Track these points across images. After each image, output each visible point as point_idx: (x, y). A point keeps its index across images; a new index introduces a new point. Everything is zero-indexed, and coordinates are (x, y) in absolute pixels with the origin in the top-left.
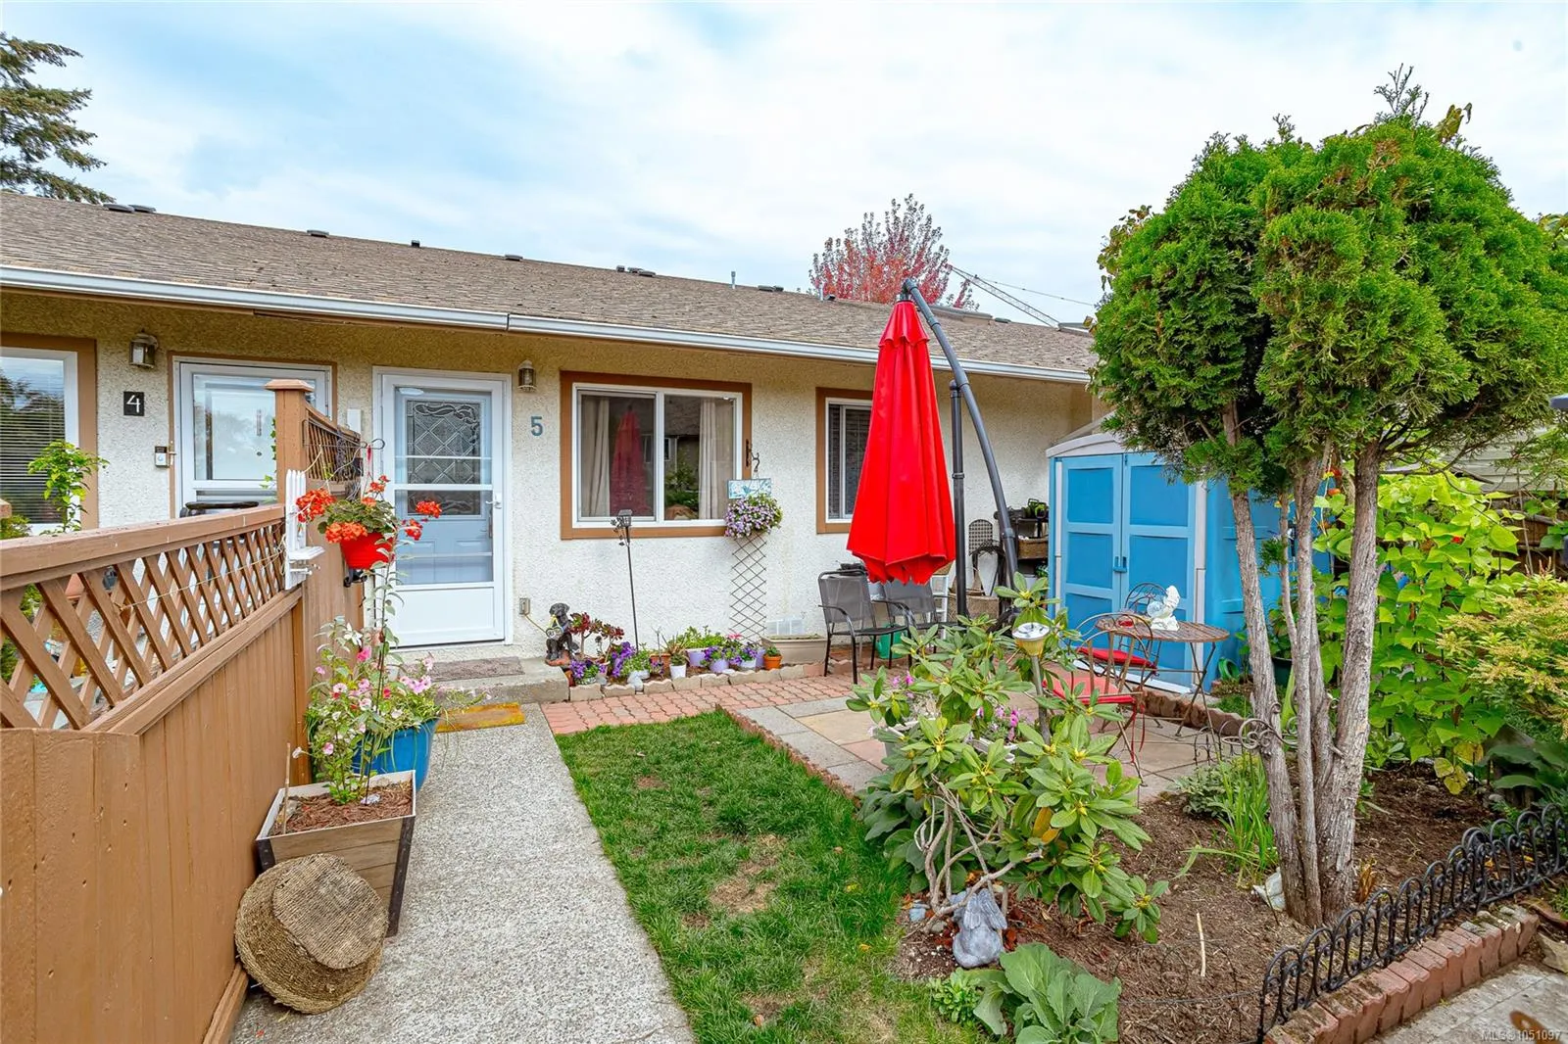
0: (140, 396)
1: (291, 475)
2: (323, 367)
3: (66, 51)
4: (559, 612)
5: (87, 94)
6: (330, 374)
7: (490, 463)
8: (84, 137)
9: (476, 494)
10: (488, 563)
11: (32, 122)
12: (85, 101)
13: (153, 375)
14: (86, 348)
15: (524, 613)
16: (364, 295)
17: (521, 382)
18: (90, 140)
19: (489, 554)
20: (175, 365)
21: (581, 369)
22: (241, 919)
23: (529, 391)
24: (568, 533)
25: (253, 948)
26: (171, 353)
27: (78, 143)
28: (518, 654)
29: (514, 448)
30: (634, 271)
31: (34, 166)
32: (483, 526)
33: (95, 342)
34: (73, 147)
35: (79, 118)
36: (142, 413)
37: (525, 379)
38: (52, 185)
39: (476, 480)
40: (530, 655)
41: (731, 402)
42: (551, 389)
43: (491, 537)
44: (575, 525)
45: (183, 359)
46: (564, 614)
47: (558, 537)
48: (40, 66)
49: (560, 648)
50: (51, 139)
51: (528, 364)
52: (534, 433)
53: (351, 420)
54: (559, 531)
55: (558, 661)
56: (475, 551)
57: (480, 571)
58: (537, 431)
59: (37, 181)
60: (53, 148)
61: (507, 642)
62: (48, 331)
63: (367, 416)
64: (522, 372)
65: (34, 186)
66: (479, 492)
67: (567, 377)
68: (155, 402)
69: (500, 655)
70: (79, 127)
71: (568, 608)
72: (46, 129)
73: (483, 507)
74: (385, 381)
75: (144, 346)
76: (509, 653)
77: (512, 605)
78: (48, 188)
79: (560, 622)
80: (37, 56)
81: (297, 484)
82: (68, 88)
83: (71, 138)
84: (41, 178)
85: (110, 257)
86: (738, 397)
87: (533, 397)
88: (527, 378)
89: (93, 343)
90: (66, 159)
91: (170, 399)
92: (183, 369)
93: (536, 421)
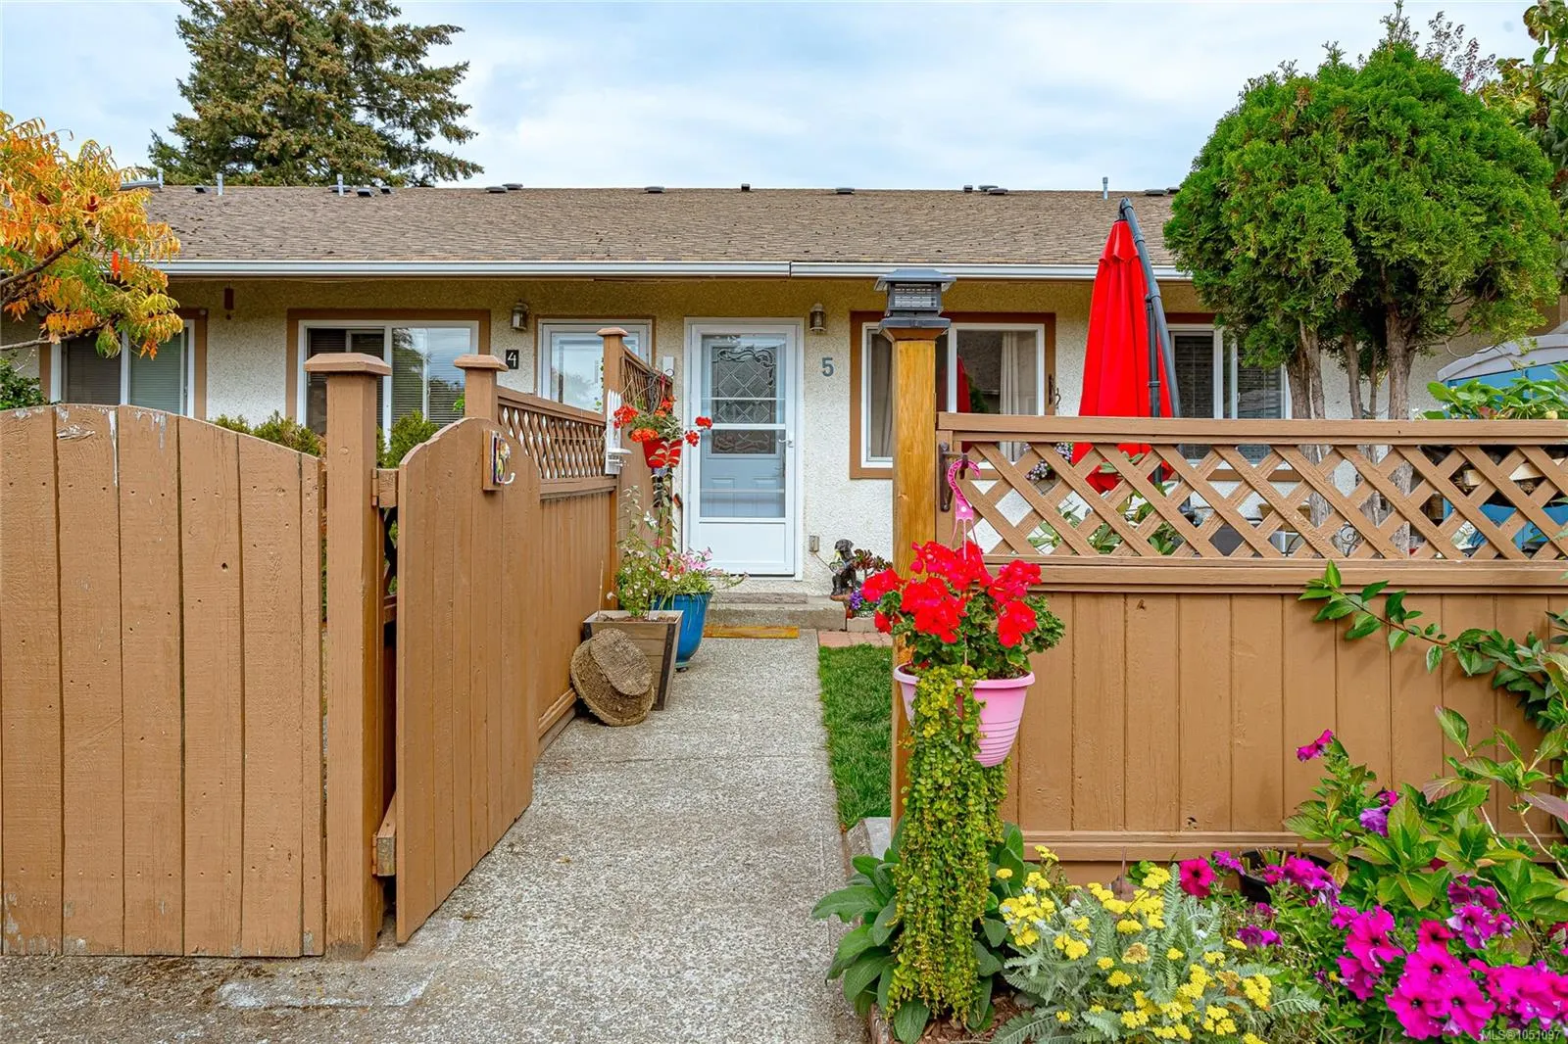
0: (516, 352)
1: (610, 394)
2: (645, 321)
3: (453, 29)
4: (844, 548)
5: (465, 67)
6: (650, 327)
7: (783, 403)
8: (461, 109)
9: (772, 433)
10: (781, 501)
11: (424, 104)
12: (464, 73)
13: (525, 335)
14: (482, 317)
15: (814, 551)
16: (674, 256)
17: (812, 325)
18: (466, 112)
19: (782, 491)
20: (540, 326)
21: (871, 309)
22: (574, 661)
23: (820, 333)
24: (857, 473)
25: (579, 676)
26: (538, 316)
27: (456, 117)
28: (808, 591)
29: (806, 388)
30: (984, 189)
31: (423, 147)
32: (777, 464)
33: (489, 311)
34: (453, 123)
35: (459, 92)
36: (517, 368)
37: (817, 322)
38: (436, 163)
39: (772, 420)
40: (818, 593)
41: (1033, 334)
42: (842, 330)
43: (784, 475)
44: (864, 465)
45: (546, 321)
46: (848, 550)
47: (848, 477)
48: (432, 48)
49: (844, 585)
50: (437, 117)
51: (818, 308)
52: (824, 373)
53: (666, 365)
54: (848, 471)
55: (841, 597)
56: (770, 488)
57: (774, 508)
58: (828, 371)
59: (425, 161)
60: (438, 126)
61: (797, 578)
62: (462, 306)
63: (679, 363)
64: (813, 315)
65: (422, 166)
66: (774, 431)
67: (857, 317)
68: (526, 359)
69: (790, 591)
70: (458, 101)
71: (852, 544)
72: (434, 108)
73: (778, 446)
74: (695, 330)
75: (520, 312)
76: (799, 590)
77: (802, 542)
78: (433, 166)
79: (844, 558)
80: (431, 40)
81: (615, 402)
82: (451, 65)
83: (452, 113)
84: (429, 157)
85: (500, 244)
86: (1040, 329)
87: (823, 339)
88: (818, 320)
89: (488, 312)
90: (447, 136)
91: (536, 355)
92: (545, 329)
93: (827, 362)
